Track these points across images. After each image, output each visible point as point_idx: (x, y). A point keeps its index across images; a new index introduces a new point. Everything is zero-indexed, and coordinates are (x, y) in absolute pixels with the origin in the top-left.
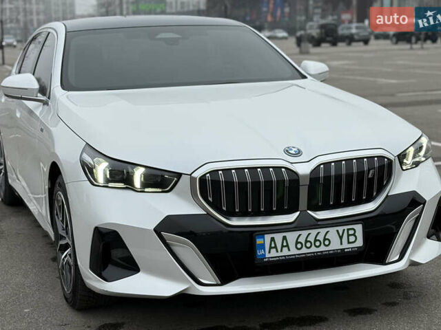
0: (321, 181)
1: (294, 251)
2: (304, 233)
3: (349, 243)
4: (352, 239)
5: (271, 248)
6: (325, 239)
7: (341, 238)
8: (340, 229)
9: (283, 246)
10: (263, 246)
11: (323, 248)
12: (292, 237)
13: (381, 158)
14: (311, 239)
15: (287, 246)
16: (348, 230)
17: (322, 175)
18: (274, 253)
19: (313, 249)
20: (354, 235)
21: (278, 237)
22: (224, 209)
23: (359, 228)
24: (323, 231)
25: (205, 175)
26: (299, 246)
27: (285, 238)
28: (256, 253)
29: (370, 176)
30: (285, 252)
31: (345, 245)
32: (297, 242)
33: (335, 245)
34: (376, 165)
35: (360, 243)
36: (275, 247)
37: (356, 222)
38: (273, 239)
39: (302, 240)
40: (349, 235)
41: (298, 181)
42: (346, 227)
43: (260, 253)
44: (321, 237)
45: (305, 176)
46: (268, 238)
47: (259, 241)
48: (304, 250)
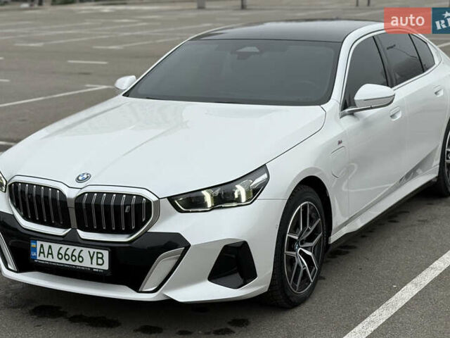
0: (84, 207)
1: (56, 260)
2: (65, 247)
3: (98, 264)
4: (100, 261)
5: (40, 252)
6: (79, 256)
7: (92, 258)
8: (92, 251)
9: (48, 254)
10: (35, 249)
11: (77, 263)
12: (56, 247)
13: (140, 197)
14: (69, 253)
15: (52, 254)
16: (97, 253)
17: (84, 201)
18: (41, 258)
19: (70, 262)
20: (102, 258)
21: (46, 245)
23: (106, 253)
24: (78, 249)
26: (60, 256)
27: (50, 247)
28: (30, 253)
29: (126, 211)
30: (50, 259)
31: (94, 266)
32: (59, 253)
33: (87, 263)
34: (133, 202)
35: (106, 267)
36: (43, 253)
37: (104, 248)
38: (42, 246)
39: (62, 252)
40: (98, 258)
41: (66, 202)
42: (96, 251)
43: (33, 254)
44: (76, 254)
45: (70, 199)
46: (39, 243)
47: (33, 245)
48: (63, 261)
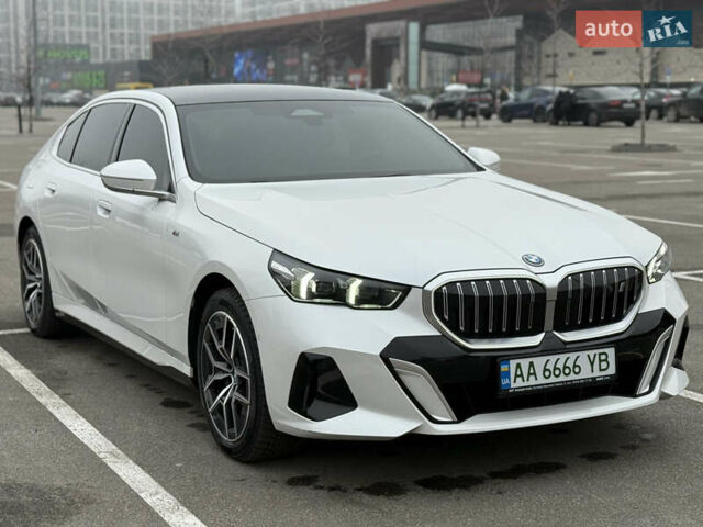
0: (570, 296)
1: (541, 380)
2: (553, 358)
3: (601, 370)
4: (604, 365)
5: (516, 376)
6: (575, 366)
7: (592, 364)
8: (592, 353)
9: (529, 374)
11: (572, 377)
12: (539, 362)
13: (632, 268)
14: (560, 365)
15: (534, 374)
16: (600, 354)
17: (570, 287)
18: (520, 383)
19: (562, 378)
20: (606, 360)
21: (525, 363)
22: (462, 329)
23: (611, 352)
24: (573, 356)
25: (441, 288)
26: (547, 374)
27: (531, 364)
28: (500, 382)
29: (621, 290)
30: (532, 381)
31: (597, 373)
32: (545, 370)
33: (586, 373)
34: (627, 277)
35: (612, 370)
36: (521, 375)
37: (608, 345)
38: (518, 366)
39: (550, 366)
40: (600, 361)
41: (545, 294)
42: (597, 352)
43: (504, 382)
44: (570, 364)
45: (553, 289)
46: (513, 363)
47: (504, 368)
48: (553, 379)
